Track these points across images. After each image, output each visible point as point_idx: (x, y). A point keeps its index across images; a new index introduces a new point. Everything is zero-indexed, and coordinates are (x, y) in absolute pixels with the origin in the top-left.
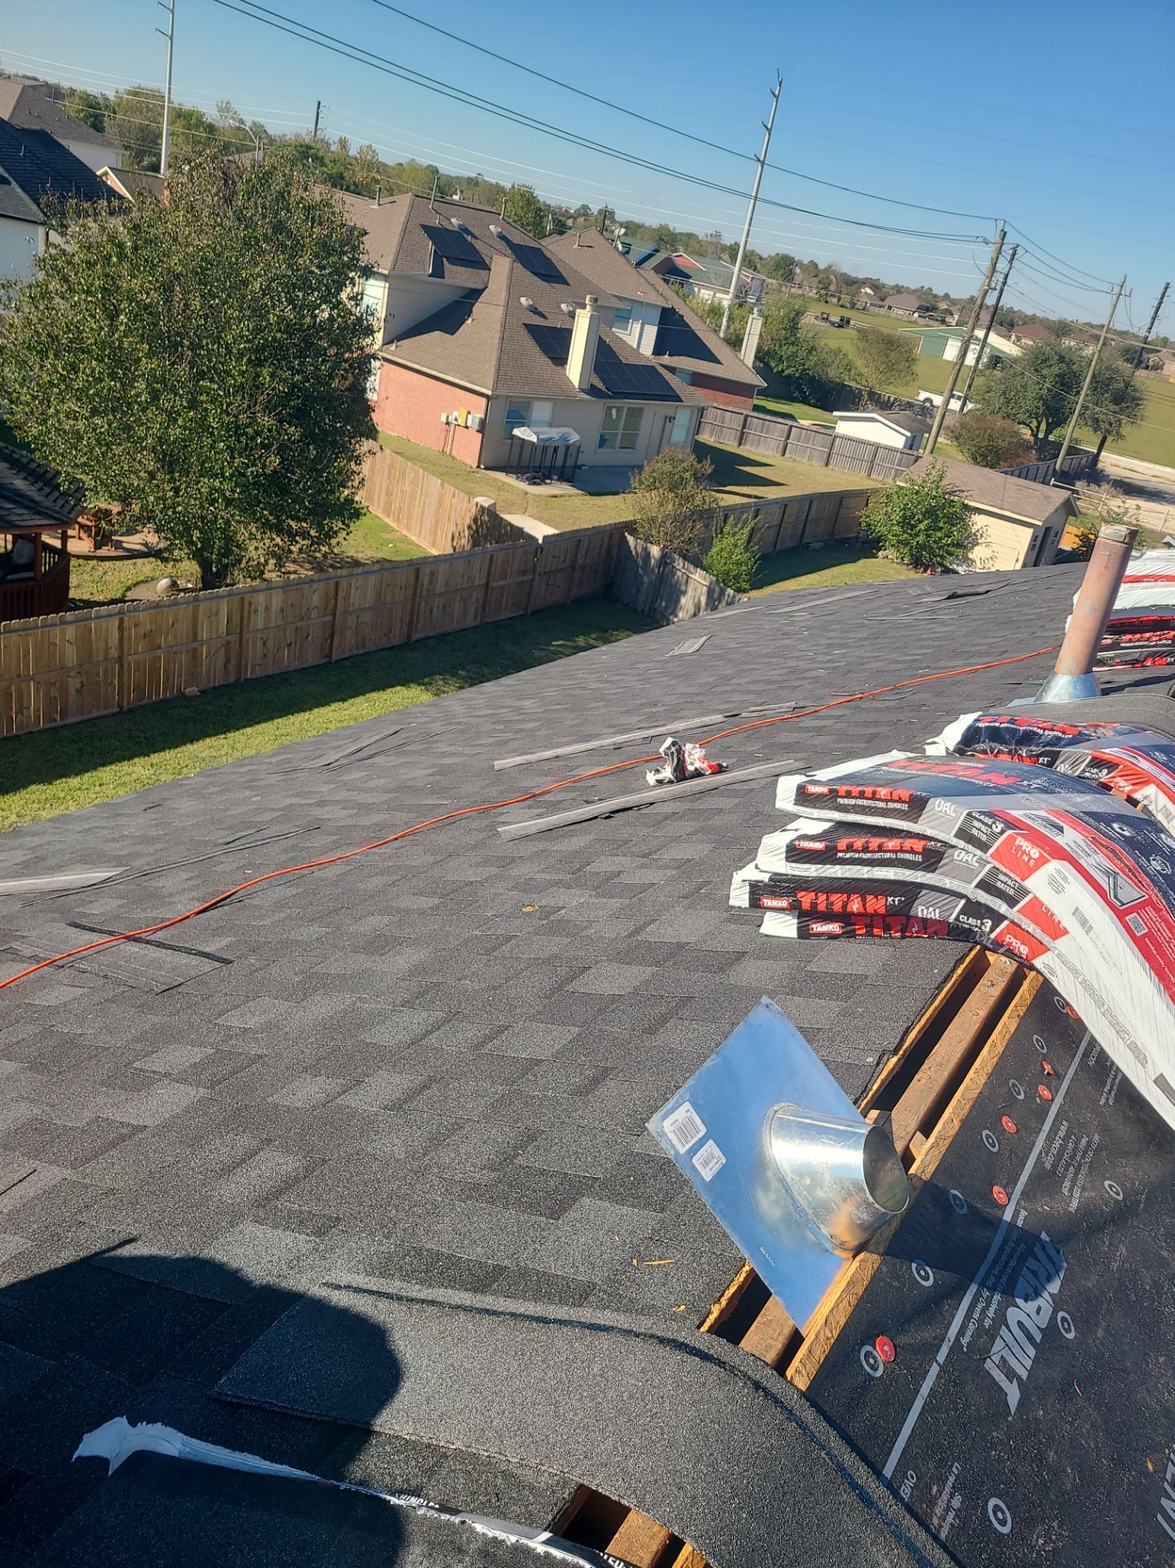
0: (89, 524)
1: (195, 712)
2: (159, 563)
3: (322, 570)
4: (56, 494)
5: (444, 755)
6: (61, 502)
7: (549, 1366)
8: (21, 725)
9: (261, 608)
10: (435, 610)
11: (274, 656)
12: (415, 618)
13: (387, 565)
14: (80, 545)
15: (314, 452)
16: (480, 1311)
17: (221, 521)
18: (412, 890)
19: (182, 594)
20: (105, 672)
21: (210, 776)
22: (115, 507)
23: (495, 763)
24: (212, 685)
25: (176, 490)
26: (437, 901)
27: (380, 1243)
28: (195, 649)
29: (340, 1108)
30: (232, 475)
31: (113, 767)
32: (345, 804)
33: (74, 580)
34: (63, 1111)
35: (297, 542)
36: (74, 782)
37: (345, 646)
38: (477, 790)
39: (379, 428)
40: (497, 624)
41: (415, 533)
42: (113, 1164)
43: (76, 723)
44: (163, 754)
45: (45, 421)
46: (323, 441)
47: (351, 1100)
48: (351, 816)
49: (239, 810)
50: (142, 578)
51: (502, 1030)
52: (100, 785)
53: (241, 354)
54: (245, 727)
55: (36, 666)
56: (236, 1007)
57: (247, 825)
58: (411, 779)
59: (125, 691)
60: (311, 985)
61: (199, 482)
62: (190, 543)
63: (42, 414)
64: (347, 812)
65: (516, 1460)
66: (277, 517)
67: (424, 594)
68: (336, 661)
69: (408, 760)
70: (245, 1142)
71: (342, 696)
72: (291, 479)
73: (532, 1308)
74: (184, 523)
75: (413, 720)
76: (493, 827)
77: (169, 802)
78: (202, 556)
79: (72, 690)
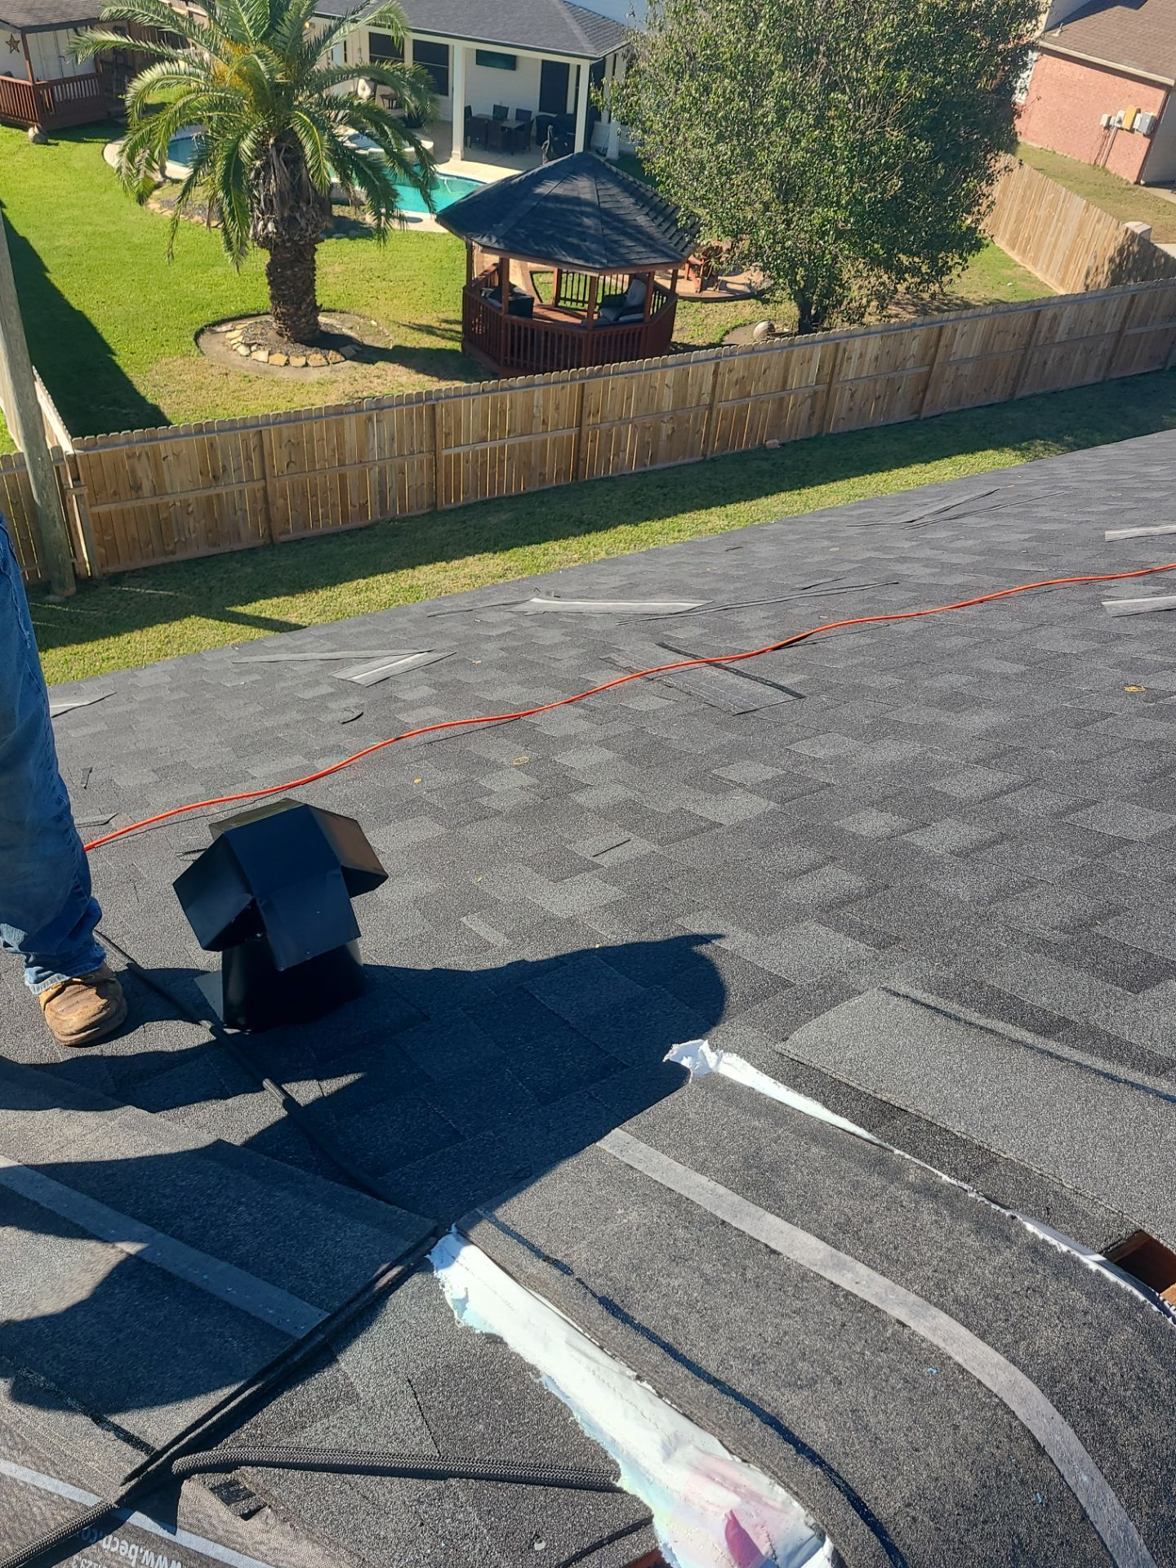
0: (699, 263)
1: (774, 465)
2: (760, 303)
3: (926, 314)
4: (674, 229)
5: (1045, 520)
6: (676, 239)
7: (1115, 1119)
8: (615, 469)
9: (855, 356)
10: (1049, 363)
11: (860, 410)
12: (1023, 372)
13: (1001, 307)
14: (688, 286)
15: (942, 172)
16: (1042, 1052)
17: (828, 256)
18: (995, 655)
19: (777, 339)
20: (696, 418)
21: (790, 524)
22: (726, 244)
23: (1107, 533)
24: (793, 439)
25: (788, 222)
26: (1023, 668)
27: (939, 968)
28: (782, 399)
29: (905, 844)
30: (848, 203)
31: (692, 514)
32: (927, 562)
33: (678, 323)
34: (652, 797)
35: (905, 280)
36: (657, 525)
37: (940, 399)
38: (1080, 559)
39: (1020, 139)
40: (1124, 382)
41: (1041, 268)
42: (694, 849)
43: (664, 469)
44: (738, 505)
45: (673, 150)
46: (954, 157)
47: (919, 839)
48: (933, 575)
49: (816, 559)
50: (740, 321)
51: (1087, 804)
52: (679, 531)
53: (880, 57)
54: (820, 484)
55: (637, 409)
56: (807, 738)
57: (824, 573)
58: (1004, 543)
59: (711, 440)
60: (879, 730)
61: (813, 212)
62: (794, 282)
63: (671, 143)
64: (928, 571)
65: (1071, 1187)
66: (889, 252)
67: (1040, 343)
68: (925, 419)
69: (1001, 522)
70: (809, 855)
71: (926, 457)
72: (910, 205)
73: (1099, 1064)
74: (791, 260)
75: (1012, 482)
76: (1097, 602)
77: (750, 545)
78: (803, 296)
79: (664, 436)
